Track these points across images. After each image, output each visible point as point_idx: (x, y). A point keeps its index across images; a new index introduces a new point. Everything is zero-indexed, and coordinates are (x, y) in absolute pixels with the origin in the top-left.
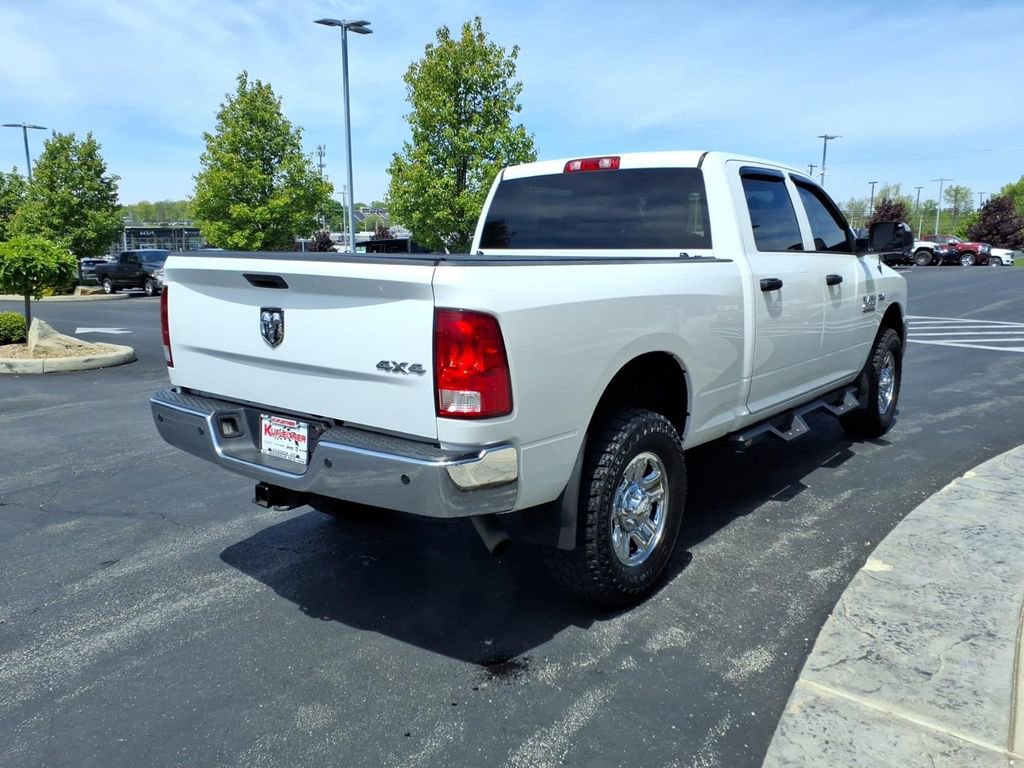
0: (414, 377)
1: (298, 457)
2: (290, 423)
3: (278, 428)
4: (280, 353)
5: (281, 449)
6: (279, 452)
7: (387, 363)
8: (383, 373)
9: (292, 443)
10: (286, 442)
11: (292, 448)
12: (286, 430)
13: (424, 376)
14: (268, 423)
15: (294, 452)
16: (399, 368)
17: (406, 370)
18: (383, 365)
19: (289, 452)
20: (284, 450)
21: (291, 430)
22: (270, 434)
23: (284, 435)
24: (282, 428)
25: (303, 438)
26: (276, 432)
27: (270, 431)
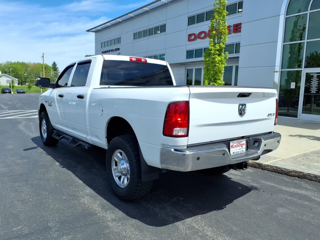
1: (242, 151)
2: (241, 141)
3: (236, 144)
4: (244, 118)
6: (236, 152)
9: (241, 147)
10: (239, 148)
11: (240, 149)
12: (238, 144)
14: (232, 144)
17: (272, 115)
19: (240, 151)
20: (238, 151)
21: (240, 143)
22: (233, 148)
23: (238, 146)
24: (237, 144)
25: (244, 144)
26: (235, 146)
27: (233, 146)
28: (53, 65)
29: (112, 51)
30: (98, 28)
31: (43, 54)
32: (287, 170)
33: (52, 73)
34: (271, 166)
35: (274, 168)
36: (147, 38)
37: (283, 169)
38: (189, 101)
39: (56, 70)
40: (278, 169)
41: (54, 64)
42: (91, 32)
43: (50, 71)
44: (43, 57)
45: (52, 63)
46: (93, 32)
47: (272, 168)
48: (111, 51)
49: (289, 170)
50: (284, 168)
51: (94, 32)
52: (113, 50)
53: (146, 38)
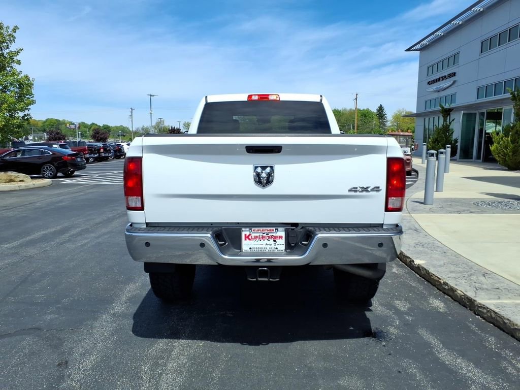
0: (374, 193)
1: (276, 248)
2: (270, 230)
3: (257, 235)
5: (261, 246)
6: (259, 249)
7: (357, 188)
8: (353, 193)
9: (271, 241)
10: (266, 242)
11: (271, 245)
12: (264, 235)
13: (380, 192)
14: (248, 233)
15: (273, 246)
16: (365, 189)
17: (369, 189)
18: (354, 190)
19: (268, 247)
20: (264, 246)
21: (270, 234)
22: (250, 239)
23: (263, 238)
24: (261, 234)
25: (281, 237)
26: (256, 237)
27: (250, 237)
28: (378, 111)
29: (443, 80)
30: (424, 42)
31: (357, 95)
32: (513, 324)
33: (375, 122)
34: (488, 308)
35: (491, 315)
36: (506, 46)
37: (506, 321)
38: (143, 157)
39: (382, 117)
40: (498, 318)
41: (381, 109)
42: (414, 50)
43: (373, 119)
44: (356, 99)
45: (377, 108)
46: (417, 50)
47: (489, 315)
48: (441, 79)
49: (517, 325)
50: (508, 319)
51: (419, 50)
52: (445, 76)
53: (503, 46)
